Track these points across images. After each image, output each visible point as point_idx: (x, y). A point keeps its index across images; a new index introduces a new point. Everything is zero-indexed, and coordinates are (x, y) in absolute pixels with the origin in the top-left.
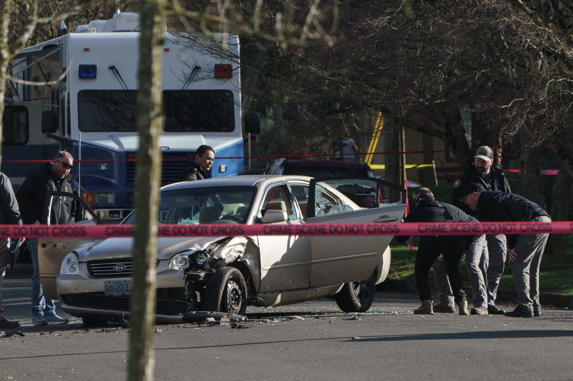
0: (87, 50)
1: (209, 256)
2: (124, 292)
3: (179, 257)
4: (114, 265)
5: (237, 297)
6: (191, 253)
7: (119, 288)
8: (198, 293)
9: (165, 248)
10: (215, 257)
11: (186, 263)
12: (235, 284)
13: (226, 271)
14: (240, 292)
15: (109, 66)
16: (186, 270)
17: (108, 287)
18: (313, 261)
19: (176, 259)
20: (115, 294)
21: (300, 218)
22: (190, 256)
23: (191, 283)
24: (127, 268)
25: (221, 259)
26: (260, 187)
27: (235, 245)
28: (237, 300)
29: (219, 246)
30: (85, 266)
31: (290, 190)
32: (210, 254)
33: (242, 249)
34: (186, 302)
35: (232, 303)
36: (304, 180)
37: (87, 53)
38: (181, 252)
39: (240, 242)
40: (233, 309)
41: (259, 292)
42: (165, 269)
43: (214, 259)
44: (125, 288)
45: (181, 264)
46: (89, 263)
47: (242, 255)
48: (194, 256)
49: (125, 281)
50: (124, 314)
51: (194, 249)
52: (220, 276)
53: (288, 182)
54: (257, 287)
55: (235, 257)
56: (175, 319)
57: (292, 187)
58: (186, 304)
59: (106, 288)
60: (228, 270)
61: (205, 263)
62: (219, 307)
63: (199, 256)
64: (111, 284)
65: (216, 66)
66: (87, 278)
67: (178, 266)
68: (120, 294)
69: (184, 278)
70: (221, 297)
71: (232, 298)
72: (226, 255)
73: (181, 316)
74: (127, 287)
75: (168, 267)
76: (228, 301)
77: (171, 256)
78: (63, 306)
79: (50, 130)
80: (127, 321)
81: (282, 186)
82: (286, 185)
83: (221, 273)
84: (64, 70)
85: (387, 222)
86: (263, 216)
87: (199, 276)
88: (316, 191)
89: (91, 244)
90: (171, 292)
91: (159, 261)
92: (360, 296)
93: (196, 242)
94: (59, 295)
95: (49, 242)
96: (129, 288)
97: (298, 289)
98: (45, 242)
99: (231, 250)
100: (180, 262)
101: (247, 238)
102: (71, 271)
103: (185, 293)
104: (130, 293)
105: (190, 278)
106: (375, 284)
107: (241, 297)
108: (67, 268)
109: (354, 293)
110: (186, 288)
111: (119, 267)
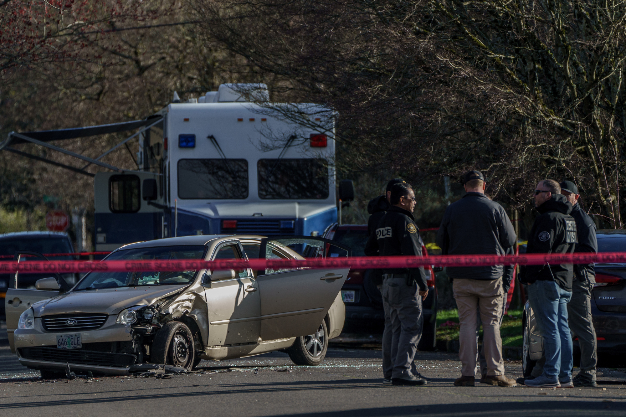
0: (186, 120)
1: (156, 311)
2: (75, 346)
3: (127, 312)
4: (66, 320)
5: (184, 350)
6: (138, 308)
7: (70, 342)
8: (147, 347)
9: (114, 304)
10: (163, 312)
11: (134, 318)
12: (182, 338)
13: (172, 326)
14: (187, 346)
15: (207, 136)
16: (133, 325)
17: (61, 341)
18: (262, 317)
19: (125, 313)
20: (67, 347)
21: (251, 276)
22: (137, 311)
23: (138, 337)
24: (78, 322)
25: (168, 314)
26: (210, 246)
27: (183, 301)
28: (184, 353)
29: (167, 302)
30: (40, 321)
31: (242, 249)
32: (157, 310)
33: (190, 304)
34: (132, 355)
35: (179, 356)
36: (255, 240)
37: (186, 123)
38: (129, 307)
39: (188, 298)
40: (180, 362)
41: (207, 346)
42: (114, 323)
43: (161, 314)
44: (76, 342)
45: (129, 319)
46: (43, 317)
47: (189, 311)
48: (142, 311)
49: (76, 335)
50: (70, 366)
51: (142, 304)
52: (167, 330)
53: (241, 241)
54: (205, 342)
55: (183, 312)
56: (122, 371)
57: (243, 246)
58: (133, 357)
59: (59, 342)
60: (175, 324)
61: (152, 317)
62: (165, 360)
63: (147, 311)
64: (63, 337)
65: (312, 135)
66: (41, 331)
67: (125, 321)
68: (71, 347)
69: (131, 333)
70: (167, 350)
71: (179, 352)
72: (174, 310)
73: (127, 368)
74: (78, 341)
75: (117, 321)
76: (174, 354)
77: (120, 311)
78: (21, 359)
79: (151, 197)
80: (73, 372)
81: (234, 245)
82: (238, 244)
83: (168, 328)
84: (166, 140)
85: (333, 280)
86: (212, 273)
87: (146, 330)
88: (267, 250)
89: (48, 300)
90: (119, 345)
91: (107, 316)
92: (312, 350)
93: (144, 298)
94: (16, 349)
95: (15, 298)
96: (80, 342)
97: (248, 344)
98: (12, 299)
99: (178, 306)
100: (128, 317)
101: (194, 294)
102: (27, 326)
103: (133, 346)
104: (80, 347)
105: (137, 332)
106: (327, 338)
107: (188, 350)
108: (24, 323)
109: (305, 347)
110: (134, 342)
111: (71, 322)
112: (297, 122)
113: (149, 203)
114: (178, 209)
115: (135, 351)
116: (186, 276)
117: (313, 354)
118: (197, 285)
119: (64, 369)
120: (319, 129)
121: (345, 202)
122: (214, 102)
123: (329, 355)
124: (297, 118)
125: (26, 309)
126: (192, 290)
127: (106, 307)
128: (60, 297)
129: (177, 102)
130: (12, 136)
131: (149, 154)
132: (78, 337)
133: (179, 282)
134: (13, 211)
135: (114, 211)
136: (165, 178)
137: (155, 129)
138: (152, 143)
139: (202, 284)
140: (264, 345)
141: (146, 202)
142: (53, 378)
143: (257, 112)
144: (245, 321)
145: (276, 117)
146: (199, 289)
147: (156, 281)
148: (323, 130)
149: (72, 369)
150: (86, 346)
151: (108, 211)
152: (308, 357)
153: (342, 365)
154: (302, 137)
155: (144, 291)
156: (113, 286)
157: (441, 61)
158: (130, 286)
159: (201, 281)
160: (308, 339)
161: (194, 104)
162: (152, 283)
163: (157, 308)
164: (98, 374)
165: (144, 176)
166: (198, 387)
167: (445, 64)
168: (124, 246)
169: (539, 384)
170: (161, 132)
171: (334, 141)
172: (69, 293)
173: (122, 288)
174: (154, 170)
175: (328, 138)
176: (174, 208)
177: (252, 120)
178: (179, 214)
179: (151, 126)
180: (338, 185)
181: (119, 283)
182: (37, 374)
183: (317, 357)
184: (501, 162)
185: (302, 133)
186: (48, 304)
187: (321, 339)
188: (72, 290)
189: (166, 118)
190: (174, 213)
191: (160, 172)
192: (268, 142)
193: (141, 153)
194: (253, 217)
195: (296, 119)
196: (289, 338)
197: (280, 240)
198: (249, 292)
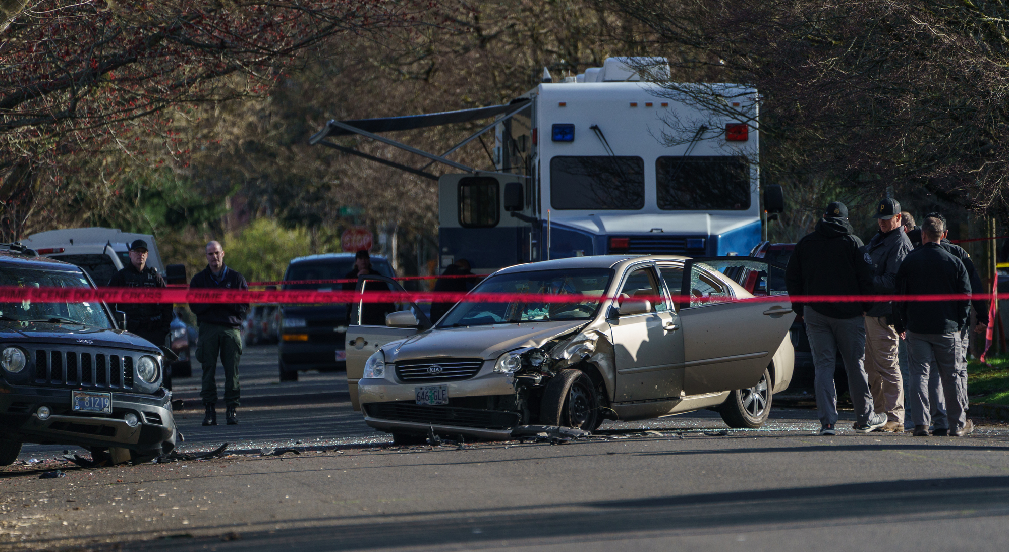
0: (562, 105)
1: (547, 355)
2: (440, 401)
3: (508, 356)
4: (428, 367)
6: (523, 352)
7: (433, 396)
9: (492, 345)
10: (555, 357)
11: (518, 365)
13: (568, 375)
15: (589, 126)
16: (517, 374)
17: (420, 395)
18: (686, 363)
19: (505, 358)
20: (429, 403)
21: (671, 310)
22: (522, 355)
23: (522, 389)
24: (444, 370)
25: (562, 359)
26: (618, 270)
27: (583, 342)
29: (561, 343)
30: (392, 368)
31: (659, 273)
32: (548, 353)
33: (592, 346)
34: (515, 413)
36: (677, 261)
37: (563, 109)
38: (511, 350)
39: (589, 338)
41: (614, 402)
42: (491, 371)
43: (553, 359)
44: (441, 396)
45: (511, 366)
46: (398, 363)
47: (591, 355)
48: (528, 356)
49: (441, 387)
50: (434, 427)
51: (528, 346)
52: (561, 381)
53: (657, 263)
54: (611, 396)
55: (581, 357)
56: (502, 434)
57: (661, 269)
58: (516, 415)
59: (418, 396)
60: (571, 373)
61: (541, 364)
62: (559, 420)
63: (534, 355)
64: (423, 390)
65: (728, 125)
66: (394, 382)
67: (506, 368)
68: (435, 403)
69: (513, 384)
70: (561, 407)
71: (577, 410)
72: (570, 354)
73: (509, 431)
74: (443, 394)
75: (495, 369)
77: (499, 355)
78: (367, 418)
79: (515, 207)
80: (437, 436)
81: (649, 268)
82: (654, 267)
83: (563, 378)
84: (535, 131)
85: (781, 314)
86: (620, 305)
87: (534, 380)
88: (692, 275)
89: (403, 341)
90: (498, 400)
91: (483, 361)
92: (751, 408)
93: (531, 338)
94: (361, 404)
95: (358, 338)
96: (446, 396)
97: (668, 399)
98: (354, 339)
99: (576, 348)
100: (510, 363)
101: (598, 333)
102: (375, 375)
103: (517, 402)
104: (447, 402)
105: (522, 382)
106: (771, 393)
108: (372, 370)
109: (743, 404)
110: (518, 396)
111: (434, 369)
112: (711, 107)
113: (513, 215)
114: (552, 223)
115: (519, 408)
116: (585, 309)
117: (752, 413)
118: (600, 321)
119: (425, 432)
120: (739, 117)
121: (771, 215)
122: (597, 81)
123: (772, 416)
124: (711, 102)
125: (373, 353)
126: (595, 328)
127: (481, 349)
128: (419, 336)
129: (548, 81)
130: (331, 125)
131: (510, 150)
132: (444, 389)
133: (576, 316)
134: (293, 227)
135: (465, 225)
136: (533, 181)
137: (519, 117)
138: (516, 135)
139: (607, 320)
140: (688, 401)
141: (509, 213)
142: (411, 444)
143: (658, 94)
144: (664, 369)
145: (683, 100)
146: (603, 326)
147: (546, 316)
148: (745, 119)
149: (437, 432)
150: (455, 401)
151: (458, 225)
152: (746, 418)
153: (792, 427)
154: (719, 127)
155: (530, 329)
156: (489, 321)
157: (918, 25)
158: (512, 322)
159: (606, 316)
160: (746, 393)
161: (573, 84)
162: (541, 318)
163: (547, 351)
164: (471, 438)
165: (505, 179)
166: (614, 455)
167: (923, 30)
168: (503, 269)
170: (528, 122)
171: (758, 131)
172: (430, 332)
173: (501, 325)
174: (517, 171)
175: (750, 128)
176: (546, 222)
177: (649, 105)
178: (552, 229)
179: (514, 114)
180: (763, 191)
181: (496, 318)
182: (389, 439)
183: (758, 417)
184: (997, 160)
185: (718, 122)
186: (404, 346)
187: (763, 393)
188: (434, 327)
189: (535, 103)
190: (546, 228)
191: (527, 174)
192: (672, 133)
193: (499, 148)
194: (651, 234)
195: (709, 104)
196: (721, 391)
197: (709, 262)
198: (669, 330)
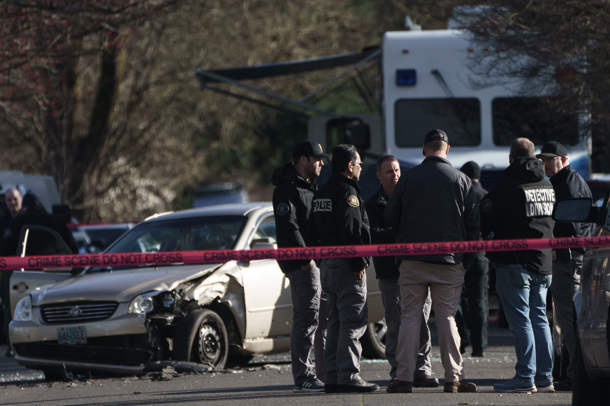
0: (405, 52)
1: (178, 297)
2: (79, 341)
3: (141, 299)
4: (69, 309)
5: (213, 344)
6: (155, 294)
7: (73, 336)
8: (170, 341)
9: (126, 289)
10: (187, 298)
11: (150, 306)
12: (211, 329)
13: (198, 315)
14: (217, 338)
16: (149, 315)
17: (62, 335)
19: (138, 301)
20: (69, 342)
22: (154, 298)
23: (154, 328)
24: (83, 312)
25: (193, 300)
26: (251, 217)
27: (213, 284)
28: (214, 348)
29: (192, 285)
30: (38, 311)
32: (180, 295)
33: (223, 289)
34: (147, 351)
35: (207, 351)
37: (406, 55)
38: (144, 293)
39: (219, 281)
40: (208, 358)
41: (245, 339)
42: (125, 312)
43: (185, 300)
44: (80, 336)
45: (144, 308)
46: (43, 307)
47: (221, 296)
48: (160, 298)
49: (80, 328)
50: (65, 365)
51: (160, 289)
52: (191, 320)
55: (212, 298)
56: (135, 370)
58: (148, 353)
59: (60, 336)
60: (201, 313)
61: (172, 305)
62: (189, 356)
63: (166, 297)
64: (65, 330)
66: (39, 324)
67: (139, 309)
68: (75, 342)
69: (146, 324)
70: (191, 344)
71: (207, 346)
72: (200, 295)
73: (142, 367)
74: (82, 334)
75: (128, 310)
76: (201, 349)
77: (132, 298)
78: (18, 357)
80: (69, 373)
83: (193, 317)
86: (252, 250)
87: (166, 320)
89: (51, 285)
90: (133, 339)
91: (117, 304)
93: (163, 281)
95: (21, 283)
96: (84, 336)
98: (18, 284)
99: (207, 290)
100: (143, 304)
101: (228, 275)
102: (24, 317)
103: (149, 340)
104: (85, 342)
105: (155, 322)
107: (219, 344)
108: (21, 313)
109: (376, 337)
110: (150, 334)
111: (75, 311)
115: (153, 345)
118: (231, 264)
126: (225, 271)
127: (116, 292)
128: (72, 280)
132: (82, 330)
139: (238, 264)
146: (234, 270)
149: (69, 369)
155: (165, 273)
158: (152, 266)
163: (179, 293)
169: (511, 389)
172: (82, 276)
173: (141, 270)
188: (84, 272)
189: (382, 50)
